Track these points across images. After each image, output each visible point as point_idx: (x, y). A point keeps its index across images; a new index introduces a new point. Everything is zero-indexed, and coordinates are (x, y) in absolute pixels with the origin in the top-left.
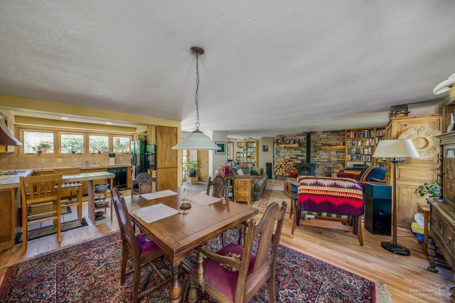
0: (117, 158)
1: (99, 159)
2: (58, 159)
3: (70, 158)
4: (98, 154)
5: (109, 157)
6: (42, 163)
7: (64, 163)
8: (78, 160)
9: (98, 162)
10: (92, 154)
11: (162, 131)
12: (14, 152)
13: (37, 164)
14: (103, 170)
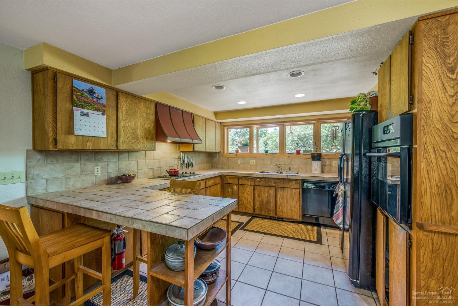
0: (327, 162)
1: (297, 162)
2: (251, 160)
3: (263, 159)
4: (297, 154)
5: (311, 159)
6: (239, 165)
7: (257, 166)
8: (271, 163)
9: (295, 167)
10: (288, 154)
11: (451, 39)
12: (220, 152)
13: (235, 165)
14: (294, 181)
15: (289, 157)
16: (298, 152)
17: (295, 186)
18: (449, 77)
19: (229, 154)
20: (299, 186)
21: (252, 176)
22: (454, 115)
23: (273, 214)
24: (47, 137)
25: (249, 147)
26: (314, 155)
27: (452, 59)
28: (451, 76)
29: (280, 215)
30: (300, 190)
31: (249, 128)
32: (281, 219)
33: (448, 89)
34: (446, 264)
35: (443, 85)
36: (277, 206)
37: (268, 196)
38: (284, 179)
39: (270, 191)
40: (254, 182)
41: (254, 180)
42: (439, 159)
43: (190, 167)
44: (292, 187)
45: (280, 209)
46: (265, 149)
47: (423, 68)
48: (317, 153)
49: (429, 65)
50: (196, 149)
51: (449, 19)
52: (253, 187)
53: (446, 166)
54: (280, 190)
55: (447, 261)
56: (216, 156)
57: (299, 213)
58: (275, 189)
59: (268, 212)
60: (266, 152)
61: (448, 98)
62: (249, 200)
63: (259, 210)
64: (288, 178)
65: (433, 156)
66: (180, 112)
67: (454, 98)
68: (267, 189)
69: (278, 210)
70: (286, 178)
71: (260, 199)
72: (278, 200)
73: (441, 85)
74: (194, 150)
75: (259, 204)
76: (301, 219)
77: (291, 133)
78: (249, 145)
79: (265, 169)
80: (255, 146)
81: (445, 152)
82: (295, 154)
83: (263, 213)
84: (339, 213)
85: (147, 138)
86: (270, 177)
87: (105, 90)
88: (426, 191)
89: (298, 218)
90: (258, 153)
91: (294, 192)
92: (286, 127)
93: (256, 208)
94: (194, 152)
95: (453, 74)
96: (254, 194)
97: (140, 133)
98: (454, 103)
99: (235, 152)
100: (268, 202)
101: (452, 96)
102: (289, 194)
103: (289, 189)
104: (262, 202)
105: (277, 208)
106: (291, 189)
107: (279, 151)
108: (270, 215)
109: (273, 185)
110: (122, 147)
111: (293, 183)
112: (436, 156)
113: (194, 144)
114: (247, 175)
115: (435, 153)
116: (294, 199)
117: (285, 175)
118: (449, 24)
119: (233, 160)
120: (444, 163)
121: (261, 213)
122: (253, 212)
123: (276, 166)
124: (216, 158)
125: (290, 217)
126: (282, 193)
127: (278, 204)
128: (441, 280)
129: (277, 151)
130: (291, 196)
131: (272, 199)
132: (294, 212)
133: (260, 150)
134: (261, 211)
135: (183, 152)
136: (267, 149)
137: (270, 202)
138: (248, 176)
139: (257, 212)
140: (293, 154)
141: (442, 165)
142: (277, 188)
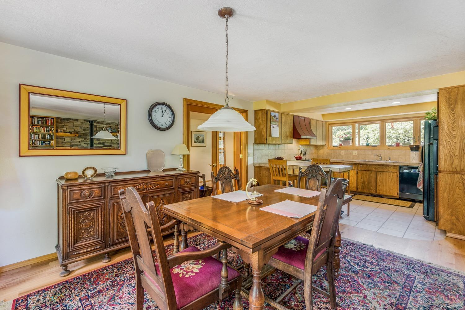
1: (397, 152)
2: (353, 151)
3: (364, 151)
4: (396, 146)
5: (410, 150)
6: (342, 155)
7: (359, 156)
8: (372, 153)
9: (395, 157)
10: (388, 146)
11: (452, 98)
12: (326, 145)
13: (339, 155)
14: (392, 167)
15: (389, 148)
16: (398, 145)
17: (393, 170)
18: (451, 113)
19: (333, 146)
20: (396, 170)
21: (355, 163)
22: (454, 127)
23: (373, 192)
24: (263, 138)
25: (351, 141)
26: (412, 146)
27: (453, 106)
28: (452, 112)
29: (380, 193)
30: (397, 173)
31: (352, 125)
32: (381, 196)
33: (451, 117)
34: (451, 186)
35: (449, 115)
36: (377, 186)
37: (369, 178)
38: (383, 165)
39: (371, 174)
40: (357, 168)
41: (357, 166)
42: (448, 145)
43: (305, 156)
44: (390, 171)
45: (379, 188)
46: (366, 142)
47: (441, 109)
48: (415, 145)
49: (443, 108)
50: (312, 143)
51: (451, 90)
52: (356, 171)
53: (450, 148)
54: (380, 174)
55: (451, 185)
56: (322, 149)
57: (396, 191)
58: (375, 173)
59: (369, 191)
60: (368, 145)
61: (451, 121)
62: (352, 181)
63: (362, 189)
64: (387, 164)
65: (445, 143)
66: (303, 118)
67: (454, 121)
68: (368, 173)
69: (378, 189)
70: (385, 164)
71: (362, 180)
72: (378, 181)
73: (448, 116)
74: (310, 143)
75: (361, 184)
76: (398, 196)
77: (392, 128)
78: (351, 139)
79: (366, 159)
80: (357, 139)
81: (450, 142)
82: (395, 146)
83: (365, 191)
84: (421, 182)
85: (290, 137)
86: (371, 163)
87: (278, 114)
88: (442, 158)
89: (396, 195)
90: (359, 146)
91: (392, 175)
92: (387, 124)
93: (359, 187)
94: (310, 145)
95: (453, 111)
96: (357, 176)
97: (288, 134)
98: (454, 123)
99: (339, 145)
100: (369, 183)
101: (453, 120)
102: (388, 176)
103: (388, 173)
104: (364, 182)
105: (377, 187)
106: (389, 173)
107: (380, 143)
108: (371, 193)
109: (374, 169)
110: (282, 143)
111: (391, 168)
112: (446, 144)
113: (310, 139)
114: (350, 162)
115: (446, 142)
116: (392, 181)
117: (384, 162)
118: (451, 92)
119: (337, 151)
120: (450, 146)
121: (363, 191)
122: (356, 190)
123: (377, 156)
124: (322, 150)
125: (388, 194)
126: (381, 176)
127: (378, 184)
128: (449, 193)
129: (378, 144)
130: (389, 178)
131: (373, 180)
132: (392, 191)
133: (361, 143)
134: (364, 189)
135: (301, 145)
136: (368, 142)
137: (371, 183)
138: (352, 162)
139: (360, 190)
140: (393, 146)
141: (449, 147)
142: (377, 172)
